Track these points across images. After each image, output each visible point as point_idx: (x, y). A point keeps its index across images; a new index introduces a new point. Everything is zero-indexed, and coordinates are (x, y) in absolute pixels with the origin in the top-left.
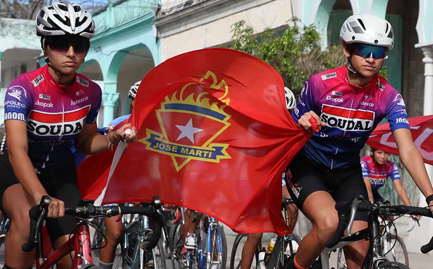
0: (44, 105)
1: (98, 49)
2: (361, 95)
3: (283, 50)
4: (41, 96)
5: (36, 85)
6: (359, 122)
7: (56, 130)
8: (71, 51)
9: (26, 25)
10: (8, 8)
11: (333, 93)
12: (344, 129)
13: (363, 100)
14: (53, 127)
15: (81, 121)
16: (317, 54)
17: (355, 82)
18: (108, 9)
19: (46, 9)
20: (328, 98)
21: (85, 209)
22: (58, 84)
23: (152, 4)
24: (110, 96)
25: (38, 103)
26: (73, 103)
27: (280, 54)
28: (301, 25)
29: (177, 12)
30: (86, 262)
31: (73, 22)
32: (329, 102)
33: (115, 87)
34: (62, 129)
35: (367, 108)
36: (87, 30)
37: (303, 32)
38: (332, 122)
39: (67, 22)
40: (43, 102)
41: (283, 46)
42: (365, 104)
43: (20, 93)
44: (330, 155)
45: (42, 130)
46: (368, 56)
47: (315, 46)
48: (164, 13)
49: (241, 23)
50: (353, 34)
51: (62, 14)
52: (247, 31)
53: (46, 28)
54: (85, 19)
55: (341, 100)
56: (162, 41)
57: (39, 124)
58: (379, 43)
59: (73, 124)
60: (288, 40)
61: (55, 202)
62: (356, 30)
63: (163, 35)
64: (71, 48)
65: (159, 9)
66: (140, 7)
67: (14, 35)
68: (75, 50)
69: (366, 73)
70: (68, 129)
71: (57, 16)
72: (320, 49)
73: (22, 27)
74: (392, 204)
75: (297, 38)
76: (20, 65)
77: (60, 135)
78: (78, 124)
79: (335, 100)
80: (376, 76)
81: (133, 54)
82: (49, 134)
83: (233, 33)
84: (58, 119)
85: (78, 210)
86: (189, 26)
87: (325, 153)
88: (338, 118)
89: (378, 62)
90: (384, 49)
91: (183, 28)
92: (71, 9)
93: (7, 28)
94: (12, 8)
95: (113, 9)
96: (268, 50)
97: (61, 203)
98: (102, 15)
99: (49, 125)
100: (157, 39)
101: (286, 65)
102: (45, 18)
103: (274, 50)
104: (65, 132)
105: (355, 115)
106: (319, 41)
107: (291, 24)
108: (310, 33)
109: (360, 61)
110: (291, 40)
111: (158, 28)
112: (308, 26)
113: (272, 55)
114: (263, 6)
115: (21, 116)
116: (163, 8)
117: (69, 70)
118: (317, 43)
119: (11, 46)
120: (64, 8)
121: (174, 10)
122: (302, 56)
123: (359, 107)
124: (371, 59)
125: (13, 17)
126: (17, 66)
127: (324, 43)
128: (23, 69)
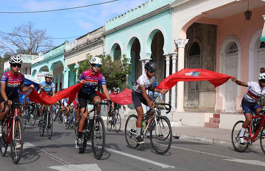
0: (10, 80)
2: (95, 76)
4: (10, 78)
5: (9, 75)
6: (94, 83)
7: (13, 85)
8: (17, 67)
9: (27, 56)
10: (22, 51)
11: (88, 76)
12: (91, 85)
13: (95, 77)
14: (12, 85)
15: (19, 84)
16: (111, 62)
17: (93, 73)
18: (50, 51)
19: (11, 57)
20: (87, 77)
21: (17, 103)
22: (14, 75)
23: (63, 49)
25: (9, 79)
26: (18, 79)
28: (106, 54)
29: (70, 52)
30: (16, 115)
31: (17, 60)
32: (87, 78)
34: (14, 85)
35: (96, 79)
36: (21, 62)
37: (106, 56)
38: (88, 83)
39: (16, 60)
40: (10, 79)
42: (96, 78)
43: (5, 77)
44: (88, 91)
45: (10, 85)
46: (96, 67)
47: (110, 60)
48: (66, 52)
49: (89, 54)
50: (93, 62)
51: (15, 58)
52: (90, 56)
53: (11, 62)
54: (20, 60)
55: (90, 78)
56: (66, 60)
57: (9, 84)
58: (99, 64)
59: (17, 84)
61: (10, 101)
62: (94, 61)
63: (66, 58)
64: (17, 66)
65: (65, 51)
66: (59, 50)
68: (18, 67)
69: (96, 71)
70: (16, 85)
71: (14, 59)
72: (111, 61)
73: (26, 57)
74: (99, 102)
75: (105, 58)
77: (14, 87)
78: (18, 84)
79: (89, 78)
80: (98, 72)
81: (58, 64)
82: (11, 86)
83: (86, 57)
84: (13, 83)
85: (15, 103)
86: (74, 55)
87: (87, 91)
88: (89, 82)
89: (99, 68)
90: (100, 65)
91: (72, 56)
92: (17, 57)
93: (22, 57)
94: (23, 51)
95: (52, 51)
97: (11, 101)
99: (11, 84)
100: (64, 59)
102: (11, 59)
104: (15, 86)
105: (93, 81)
107: (103, 54)
108: (109, 57)
109: (94, 68)
111: (64, 56)
112: (108, 54)
115: (4, 82)
116: (66, 50)
117: (16, 71)
120: (16, 57)
121: (69, 51)
122: (106, 63)
123: (94, 79)
124: (97, 68)
125: (23, 54)
126: (24, 68)
127: (112, 60)
128: (26, 69)
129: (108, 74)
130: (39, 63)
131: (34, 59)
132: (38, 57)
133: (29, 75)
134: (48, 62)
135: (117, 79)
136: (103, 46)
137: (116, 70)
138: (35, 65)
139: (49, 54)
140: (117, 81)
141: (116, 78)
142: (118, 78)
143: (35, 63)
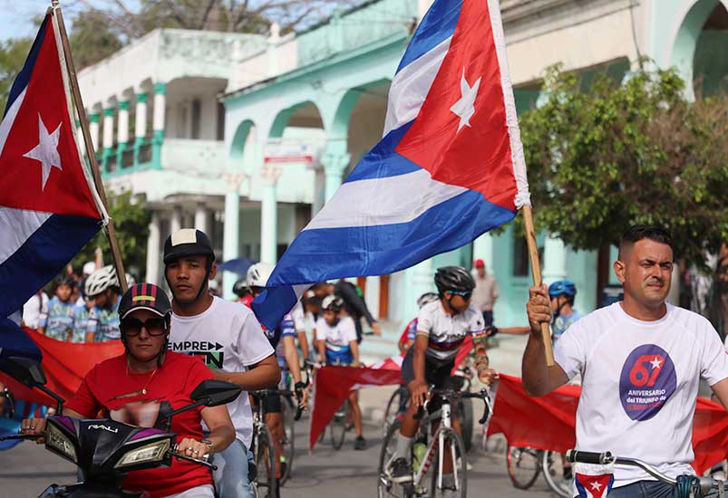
1: (317, 85)
3: (625, 108)
9: (201, 40)
18: (332, 21)
23: (403, 17)
24: (336, 160)
27: (622, 117)
28: (651, 68)
33: (343, 145)
37: (657, 80)
41: (626, 103)
47: (677, 99)
60: (634, 93)
65: (414, 25)
67: (184, 55)
72: (685, 104)
73: (196, 42)
76: (191, 99)
81: (371, 93)
93: (174, 45)
95: (341, 22)
96: (602, 110)
98: (323, 30)
101: (631, 136)
103: (612, 111)
106: (683, 90)
108: (670, 82)
110: (638, 95)
112: (663, 67)
113: (610, 119)
114: (584, 25)
118: (679, 93)
119: (179, 74)
126: (186, 101)
127: (688, 94)
128: (197, 106)
129: (663, 175)
130: (271, 85)
131: (242, 61)
132: (263, 52)
133: (213, 144)
134: (319, 82)
135: (716, 207)
136: (631, 7)
137: (710, 154)
138: (247, 94)
139: (326, 37)
140: (717, 213)
141: (712, 198)
142: (719, 198)
143: (250, 87)
